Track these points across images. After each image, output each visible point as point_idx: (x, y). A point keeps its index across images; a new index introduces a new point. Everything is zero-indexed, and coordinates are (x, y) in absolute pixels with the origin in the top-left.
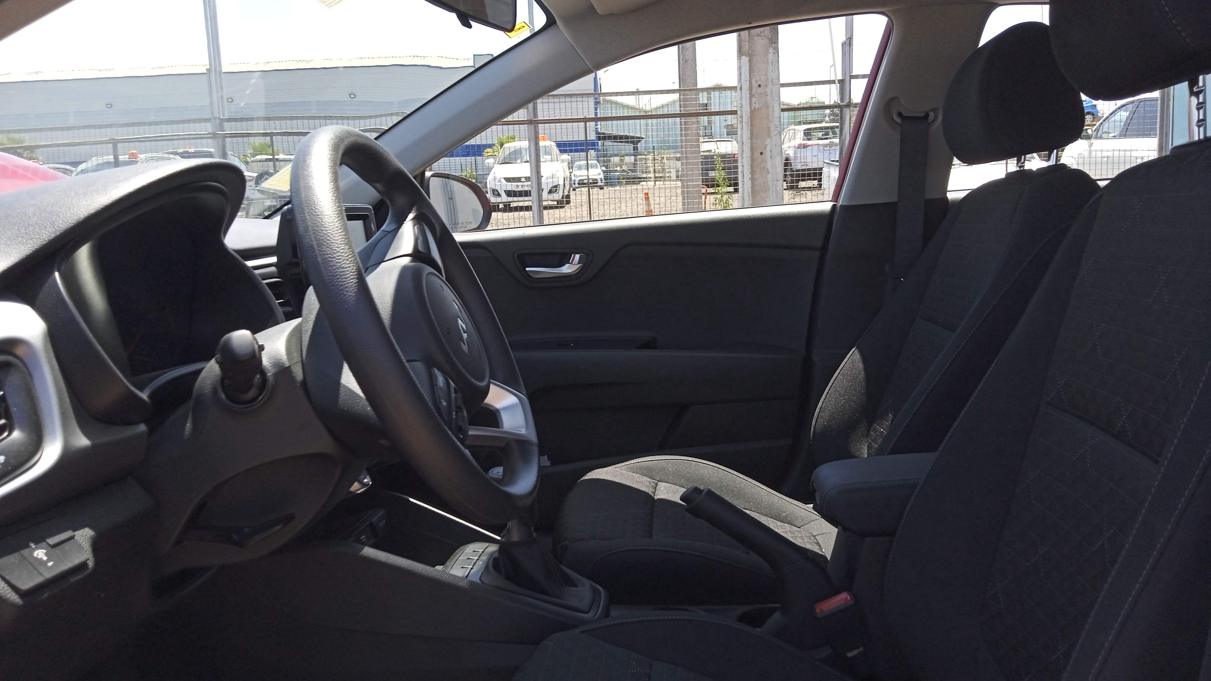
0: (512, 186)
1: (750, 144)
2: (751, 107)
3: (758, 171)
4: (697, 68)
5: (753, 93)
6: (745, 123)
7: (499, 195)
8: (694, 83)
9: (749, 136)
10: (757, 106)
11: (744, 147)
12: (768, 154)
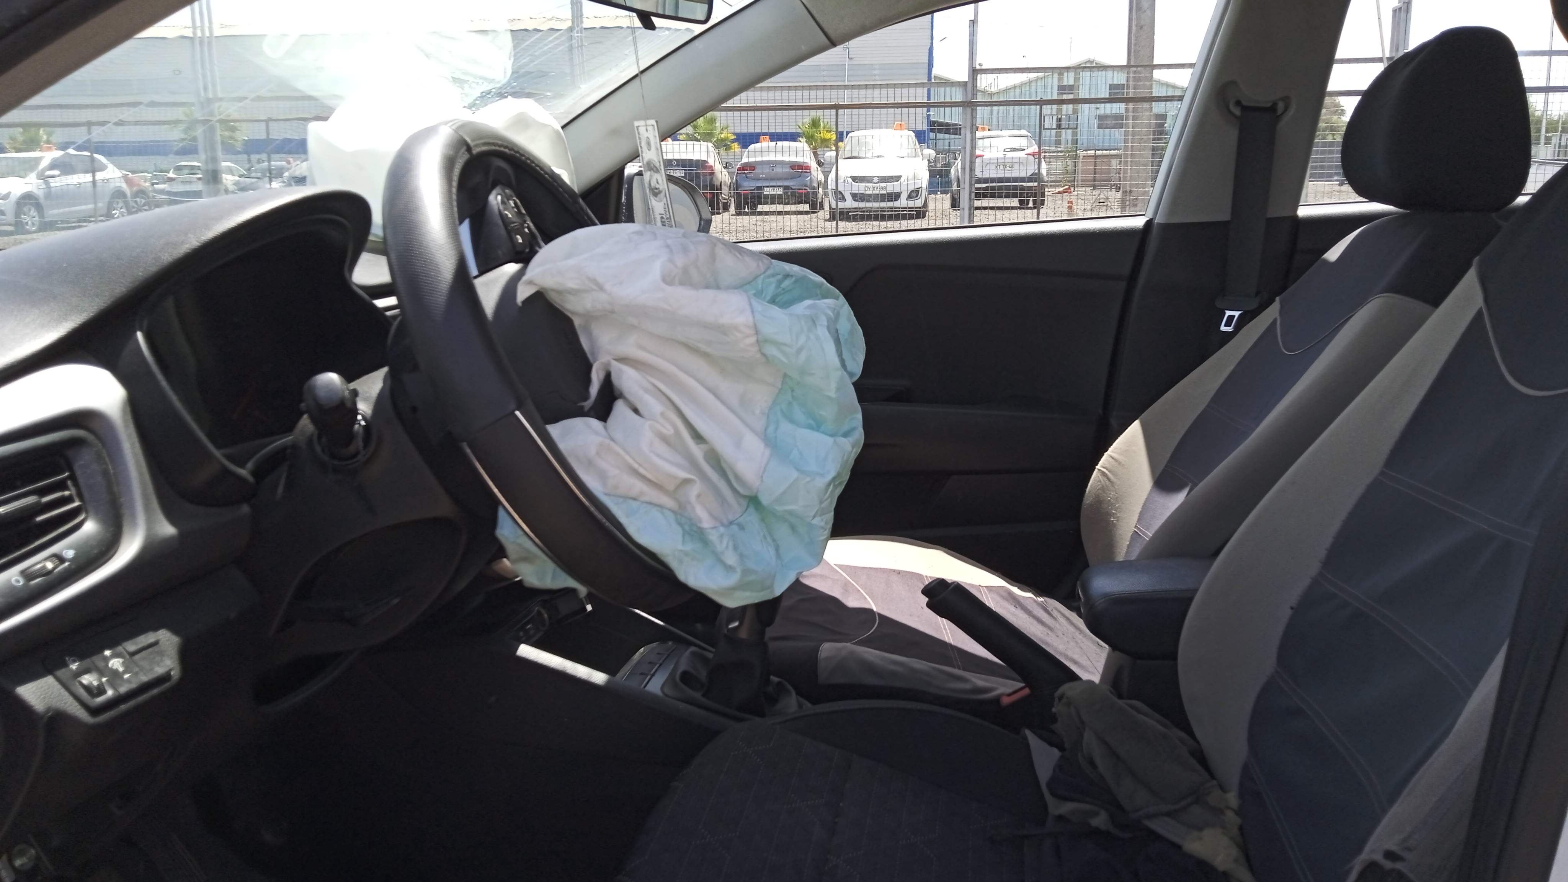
0: (860, 188)
4: (1155, 37)
7: (844, 199)
8: (1150, 56)
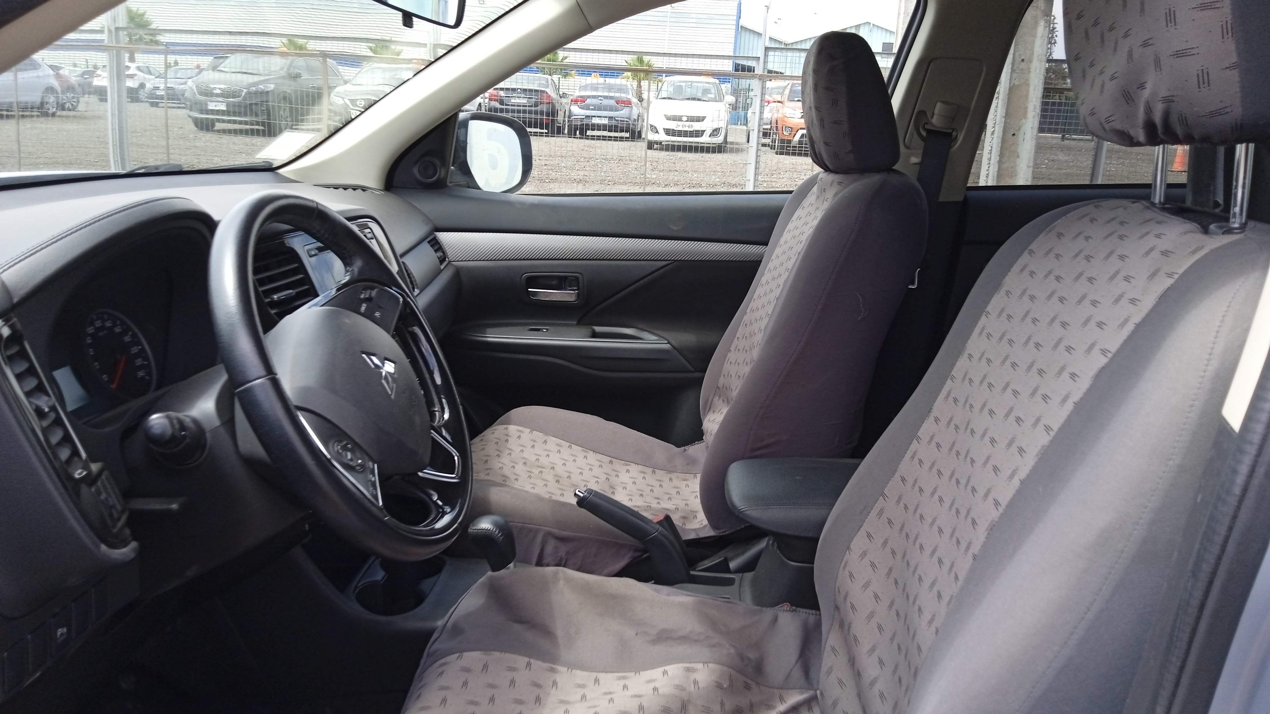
0: (672, 125)
1: (1003, 124)
2: (1010, 83)
3: (1007, 154)
5: (1015, 68)
6: (1002, 100)
9: (1004, 115)
10: (1017, 83)
11: (997, 126)
12: (1021, 136)
